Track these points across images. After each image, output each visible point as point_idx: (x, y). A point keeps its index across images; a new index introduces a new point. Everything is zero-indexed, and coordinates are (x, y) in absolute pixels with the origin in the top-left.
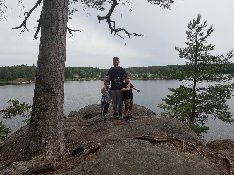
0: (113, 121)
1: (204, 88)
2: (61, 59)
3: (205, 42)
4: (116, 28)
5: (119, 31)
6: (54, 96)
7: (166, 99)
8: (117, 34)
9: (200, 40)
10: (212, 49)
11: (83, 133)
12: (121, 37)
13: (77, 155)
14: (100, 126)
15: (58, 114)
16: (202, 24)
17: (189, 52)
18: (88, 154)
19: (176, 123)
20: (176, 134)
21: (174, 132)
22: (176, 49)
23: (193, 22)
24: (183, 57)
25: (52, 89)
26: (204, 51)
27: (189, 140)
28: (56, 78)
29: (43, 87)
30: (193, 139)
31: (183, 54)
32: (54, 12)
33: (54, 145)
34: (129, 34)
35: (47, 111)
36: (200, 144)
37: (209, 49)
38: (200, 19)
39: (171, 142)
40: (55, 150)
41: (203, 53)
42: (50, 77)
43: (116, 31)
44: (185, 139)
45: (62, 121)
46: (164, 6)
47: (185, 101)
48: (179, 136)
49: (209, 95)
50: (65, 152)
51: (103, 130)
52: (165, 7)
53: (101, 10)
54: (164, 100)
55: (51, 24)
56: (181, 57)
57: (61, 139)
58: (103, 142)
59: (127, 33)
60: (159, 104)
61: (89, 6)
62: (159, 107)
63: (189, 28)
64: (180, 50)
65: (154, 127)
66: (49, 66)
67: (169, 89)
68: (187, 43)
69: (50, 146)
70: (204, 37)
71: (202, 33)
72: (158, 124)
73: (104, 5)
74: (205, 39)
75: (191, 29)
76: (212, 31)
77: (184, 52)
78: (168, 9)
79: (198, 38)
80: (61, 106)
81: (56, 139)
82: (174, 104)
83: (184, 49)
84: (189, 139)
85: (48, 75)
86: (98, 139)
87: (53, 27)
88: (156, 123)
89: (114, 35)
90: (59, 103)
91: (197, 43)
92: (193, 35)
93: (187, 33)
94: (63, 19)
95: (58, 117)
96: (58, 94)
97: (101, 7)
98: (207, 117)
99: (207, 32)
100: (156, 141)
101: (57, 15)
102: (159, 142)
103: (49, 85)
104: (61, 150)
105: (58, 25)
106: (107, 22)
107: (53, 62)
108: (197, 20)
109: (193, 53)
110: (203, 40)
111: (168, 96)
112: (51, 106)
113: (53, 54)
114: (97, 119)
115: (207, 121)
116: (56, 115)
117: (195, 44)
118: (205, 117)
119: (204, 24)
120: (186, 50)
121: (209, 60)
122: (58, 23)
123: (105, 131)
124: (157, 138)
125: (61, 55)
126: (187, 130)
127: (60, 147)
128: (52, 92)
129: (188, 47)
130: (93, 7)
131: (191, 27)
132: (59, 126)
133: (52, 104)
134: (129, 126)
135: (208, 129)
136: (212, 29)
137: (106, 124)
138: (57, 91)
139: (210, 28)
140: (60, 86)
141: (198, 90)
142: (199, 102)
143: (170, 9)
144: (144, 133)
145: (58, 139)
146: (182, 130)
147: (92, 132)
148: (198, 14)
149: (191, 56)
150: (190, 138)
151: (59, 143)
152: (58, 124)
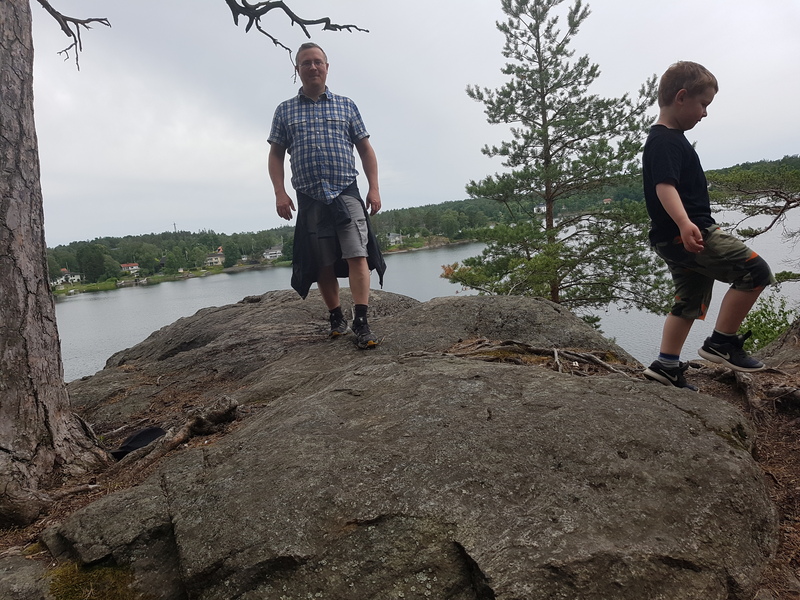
1: (580, 217)
3: (567, 56)
4: (251, 2)
5: (264, 11)
8: (259, 28)
10: (593, 77)
11: (163, 393)
12: (275, 42)
13: (135, 452)
15: (20, 286)
17: (517, 101)
18: (185, 441)
22: (471, 94)
24: (501, 118)
33: (18, 417)
34: (302, 23)
36: (612, 354)
37: (583, 80)
39: (510, 360)
40: (29, 441)
43: (254, 14)
44: (557, 347)
45: (47, 318)
50: (82, 451)
56: (493, 120)
59: (294, 18)
60: (444, 267)
62: (448, 278)
63: (507, 12)
64: (486, 97)
68: (509, 70)
70: (559, 39)
71: (555, 21)
74: (566, 47)
75: (516, 15)
76: (583, 16)
77: (500, 102)
80: (33, 255)
81: (24, 392)
83: (500, 91)
88: (447, 316)
89: (247, 31)
90: (19, 239)
91: (541, 61)
93: (503, 28)
95: (21, 297)
96: (12, 201)
99: (567, 22)
104: (58, 439)
111: (467, 262)
116: (13, 291)
117: (535, 66)
120: (506, 94)
123: (254, 373)
127: (53, 429)
131: (514, 6)
132: (33, 336)
136: (582, 9)
137: (257, 352)
138: (4, 185)
139: (573, 8)
140: (17, 167)
145: (35, 394)
146: (540, 318)
147: (201, 387)
149: (526, 113)
151: (46, 411)
152: (28, 328)
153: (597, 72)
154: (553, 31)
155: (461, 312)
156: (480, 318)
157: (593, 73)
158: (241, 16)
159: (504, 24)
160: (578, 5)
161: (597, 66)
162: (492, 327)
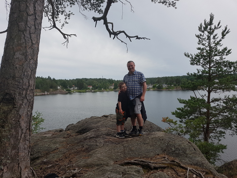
0: (105, 139)
1: (220, 99)
2: (30, 62)
3: (220, 46)
4: (115, 31)
5: (119, 34)
6: (16, 108)
7: (176, 112)
8: (117, 38)
9: (214, 43)
10: (229, 53)
11: (67, 152)
12: (122, 42)
14: (89, 144)
15: (20, 131)
16: (215, 26)
17: (201, 58)
19: (180, 143)
20: (180, 157)
21: (178, 155)
22: (186, 55)
23: (205, 24)
24: (195, 64)
25: (13, 99)
26: (219, 55)
27: (196, 167)
28: (21, 86)
29: (2, 97)
30: (201, 165)
31: (195, 61)
32: (23, 5)
33: (12, 171)
34: (129, 37)
35: (5, 128)
36: (211, 172)
37: (225, 54)
38: (213, 20)
39: (172, 168)
41: (217, 58)
42: (12, 84)
43: (116, 34)
44: (191, 164)
45: (27, 140)
46: (169, 4)
47: (198, 114)
48: (183, 161)
49: (226, 107)
51: (91, 150)
52: (171, 6)
53: (99, 13)
54: (173, 114)
55: (17, 20)
56: (192, 64)
57: (24, 163)
58: (84, 166)
59: (127, 36)
60: (163, 118)
61: (86, 9)
62: (163, 121)
63: (200, 31)
64: (191, 56)
65: (152, 147)
66: (11, 70)
67: (178, 100)
68: (199, 49)
69: (6, 174)
70: (218, 40)
71: (216, 35)
72: (159, 143)
73: (102, 6)
74: (220, 42)
75: (203, 32)
76: (227, 32)
77: (195, 58)
78: (174, 8)
79: (211, 42)
80: (26, 121)
81: (15, 163)
82: (185, 118)
83: (196, 55)
84: (196, 164)
85: (10, 82)
86: (81, 162)
87: (21, 23)
88: (156, 143)
89: (113, 39)
90: (22, 117)
91: (210, 47)
92: (204, 38)
93: (198, 36)
94: (35, 13)
95: (20, 135)
96: (22, 106)
97: (99, 9)
98: (224, 133)
99: (221, 34)
100: (152, 167)
101: (26, 9)
102: (156, 168)
103: (10, 95)
104: (24, 177)
105: (27, 20)
106: (104, 24)
107: (17, 65)
108: (209, 21)
109: (205, 60)
110: (218, 44)
111: (178, 109)
112: (11, 121)
113: (18, 55)
114: (89, 134)
115: (224, 138)
116: (18, 133)
117: (208, 49)
118: (221, 132)
119: (218, 25)
120: (197, 56)
121: (225, 67)
122: (27, 18)
123: (92, 151)
124: (154, 163)
125: (30, 57)
126: (194, 153)
127: (22, 174)
128: (14, 104)
129: (199, 52)
130: (90, 10)
131: (203, 29)
132: (21, 147)
133: (12, 119)
134: (123, 145)
135: (225, 147)
136: (227, 30)
137: (96, 142)
138: (20, 102)
139: (224, 30)
140: (26, 96)
141: (213, 101)
142: (215, 116)
143: (176, 8)
144: (139, 155)
145: (19, 164)
146: (188, 152)
147: (78, 153)
148: (210, 14)
149: (204, 63)
150: (198, 164)
151: (21, 169)
152: (20, 144)
153: (230, 52)
154: (216, 37)
155: (161, 142)
156: (167, 146)
157: (229, 52)
158: (112, 35)
159: (198, 35)
160: (226, 29)
161: (231, 50)
162: (171, 151)
